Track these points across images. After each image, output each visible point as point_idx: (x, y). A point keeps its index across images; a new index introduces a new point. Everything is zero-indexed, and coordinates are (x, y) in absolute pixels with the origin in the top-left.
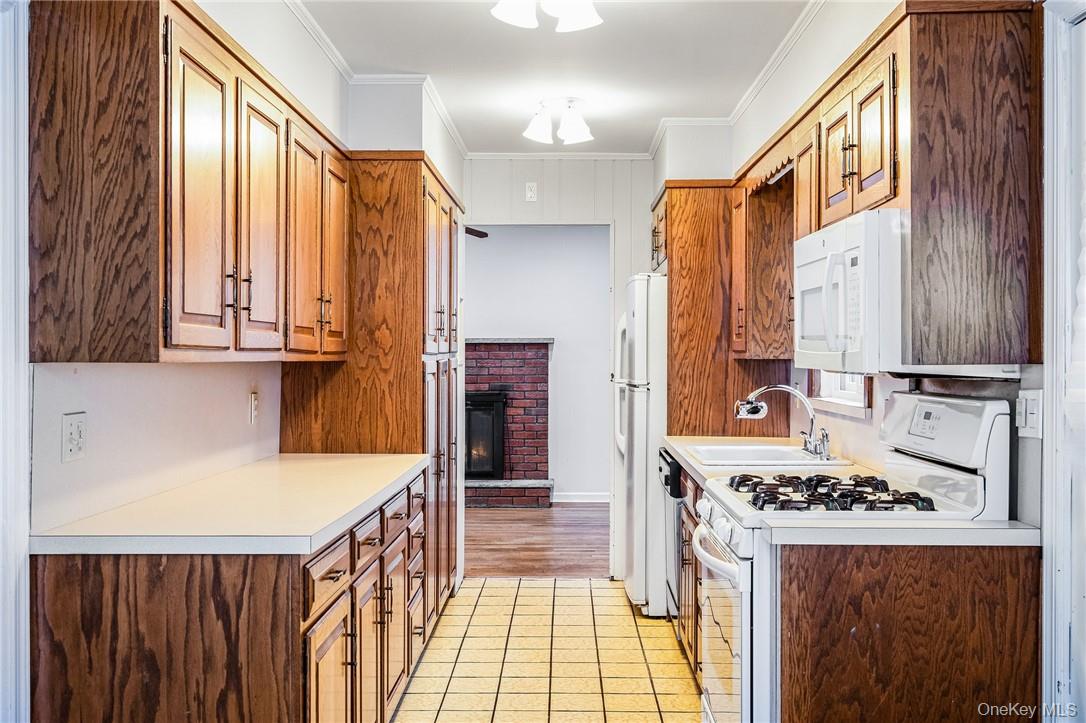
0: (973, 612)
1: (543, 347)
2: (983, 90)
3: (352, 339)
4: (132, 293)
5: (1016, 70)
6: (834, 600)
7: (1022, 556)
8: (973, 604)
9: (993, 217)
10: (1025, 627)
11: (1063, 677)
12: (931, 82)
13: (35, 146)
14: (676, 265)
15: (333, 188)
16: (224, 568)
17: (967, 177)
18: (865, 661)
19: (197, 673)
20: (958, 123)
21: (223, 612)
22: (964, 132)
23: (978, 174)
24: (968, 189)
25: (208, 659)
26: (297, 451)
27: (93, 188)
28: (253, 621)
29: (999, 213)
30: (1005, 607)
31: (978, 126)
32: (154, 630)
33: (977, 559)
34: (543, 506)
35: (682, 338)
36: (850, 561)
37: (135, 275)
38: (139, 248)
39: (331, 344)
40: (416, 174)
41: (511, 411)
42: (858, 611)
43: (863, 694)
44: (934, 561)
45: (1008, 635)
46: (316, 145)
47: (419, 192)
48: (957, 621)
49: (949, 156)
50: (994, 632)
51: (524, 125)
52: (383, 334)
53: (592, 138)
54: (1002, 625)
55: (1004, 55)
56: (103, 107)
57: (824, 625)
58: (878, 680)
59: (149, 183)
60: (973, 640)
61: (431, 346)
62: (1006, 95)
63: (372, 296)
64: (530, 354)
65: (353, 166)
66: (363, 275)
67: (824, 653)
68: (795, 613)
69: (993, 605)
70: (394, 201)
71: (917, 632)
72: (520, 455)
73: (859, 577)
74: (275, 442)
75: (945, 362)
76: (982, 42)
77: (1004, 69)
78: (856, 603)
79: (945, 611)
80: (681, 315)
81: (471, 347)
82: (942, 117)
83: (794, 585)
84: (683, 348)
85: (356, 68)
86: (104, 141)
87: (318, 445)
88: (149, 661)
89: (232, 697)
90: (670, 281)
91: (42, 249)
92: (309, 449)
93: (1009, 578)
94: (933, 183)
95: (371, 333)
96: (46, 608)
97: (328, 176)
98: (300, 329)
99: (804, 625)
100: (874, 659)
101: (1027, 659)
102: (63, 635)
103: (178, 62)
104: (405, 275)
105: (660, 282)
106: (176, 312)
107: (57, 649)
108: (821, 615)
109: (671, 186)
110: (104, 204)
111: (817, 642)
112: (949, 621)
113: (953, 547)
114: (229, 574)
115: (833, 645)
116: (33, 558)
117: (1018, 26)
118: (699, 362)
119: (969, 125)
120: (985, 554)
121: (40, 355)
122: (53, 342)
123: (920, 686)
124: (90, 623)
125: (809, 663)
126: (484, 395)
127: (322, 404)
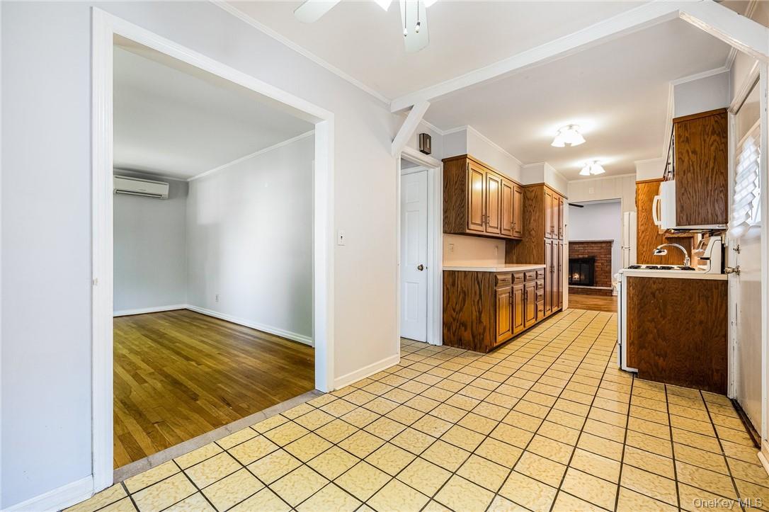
0: (699, 299)
1: (609, 243)
2: (705, 141)
3: (524, 234)
4: (461, 219)
5: (719, 133)
6: (645, 293)
7: (720, 283)
8: (699, 297)
9: (710, 178)
10: (721, 305)
11: (734, 321)
12: (683, 141)
13: (444, 192)
14: (640, 208)
15: (517, 195)
16: (479, 275)
17: (698, 168)
18: (657, 310)
19: (473, 295)
20: (694, 152)
21: (478, 283)
22: (697, 154)
23: (703, 166)
24: (699, 171)
25: (475, 293)
26: (509, 263)
27: (454, 198)
28: (485, 285)
29: (712, 177)
30: (713, 298)
31: (703, 152)
32: (465, 286)
33: (700, 283)
34: (609, 296)
35: (643, 232)
36: (651, 282)
37: (462, 215)
38: (462, 209)
39: (516, 235)
40: (542, 189)
41: (596, 264)
42: (654, 296)
43: (656, 320)
44: (683, 283)
45: (714, 307)
46: (511, 185)
47: (542, 194)
48: (692, 302)
49: (691, 163)
50: (708, 306)
51: (580, 170)
52: (533, 232)
53: (604, 171)
54: (712, 304)
55: (713, 128)
56: (456, 182)
57: (641, 299)
58: (661, 316)
59: (465, 196)
60: (699, 308)
61: (547, 235)
62: (715, 141)
63: (530, 223)
64: (604, 245)
65: (523, 189)
66: (527, 217)
67: (642, 307)
68: (631, 295)
69: (707, 298)
70: (536, 197)
71: (676, 304)
72: (599, 278)
73: (655, 287)
74: (504, 261)
75: (689, 225)
76: (704, 126)
77: (713, 133)
78: (653, 294)
79: (687, 298)
80: (642, 225)
81: (571, 243)
82: (687, 151)
83: (631, 288)
84: (643, 235)
85: (525, 163)
86: (457, 189)
87: (515, 261)
88: (464, 293)
89: (480, 302)
90: (638, 213)
91: (445, 211)
92: (513, 263)
93: (714, 290)
94: (684, 172)
95: (530, 232)
96: (446, 280)
97: (515, 192)
98: (504, 229)
99: (635, 299)
100: (660, 310)
101: (722, 316)
102: (448, 286)
103: (471, 171)
104: (539, 217)
105: (634, 214)
106: (470, 223)
107: (447, 289)
108: (640, 297)
109: (638, 183)
110: (456, 202)
111: (639, 304)
112: (689, 302)
113: (691, 279)
114: (480, 276)
115: (645, 305)
116: (443, 271)
117: (720, 118)
118: (650, 240)
119: (699, 152)
120: (704, 282)
121: (445, 232)
122: (447, 229)
123: (678, 320)
124: (453, 284)
125: (636, 310)
126: (586, 258)
127: (516, 251)
